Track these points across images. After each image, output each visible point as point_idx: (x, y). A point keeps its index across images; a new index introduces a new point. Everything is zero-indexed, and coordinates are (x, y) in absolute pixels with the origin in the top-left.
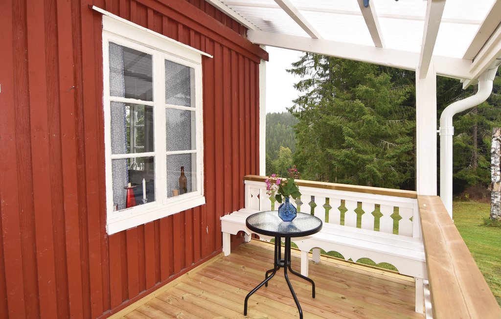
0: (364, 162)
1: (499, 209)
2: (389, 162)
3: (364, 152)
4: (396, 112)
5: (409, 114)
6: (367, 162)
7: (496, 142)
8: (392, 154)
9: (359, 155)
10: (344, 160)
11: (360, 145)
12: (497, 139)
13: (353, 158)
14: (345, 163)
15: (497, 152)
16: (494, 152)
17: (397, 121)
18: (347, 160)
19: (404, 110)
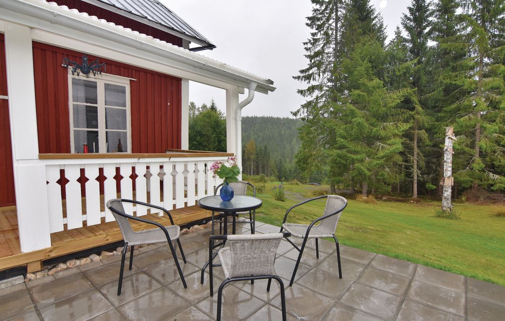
0: (353, 161)
1: (449, 202)
2: (378, 162)
3: (356, 153)
4: (392, 115)
5: (404, 117)
6: (356, 161)
7: (448, 140)
8: (382, 155)
9: (349, 155)
10: (336, 160)
11: (352, 146)
12: (449, 138)
13: (344, 158)
14: (337, 162)
15: (449, 150)
16: (446, 150)
17: (391, 123)
18: (339, 159)
19: (400, 113)
